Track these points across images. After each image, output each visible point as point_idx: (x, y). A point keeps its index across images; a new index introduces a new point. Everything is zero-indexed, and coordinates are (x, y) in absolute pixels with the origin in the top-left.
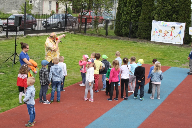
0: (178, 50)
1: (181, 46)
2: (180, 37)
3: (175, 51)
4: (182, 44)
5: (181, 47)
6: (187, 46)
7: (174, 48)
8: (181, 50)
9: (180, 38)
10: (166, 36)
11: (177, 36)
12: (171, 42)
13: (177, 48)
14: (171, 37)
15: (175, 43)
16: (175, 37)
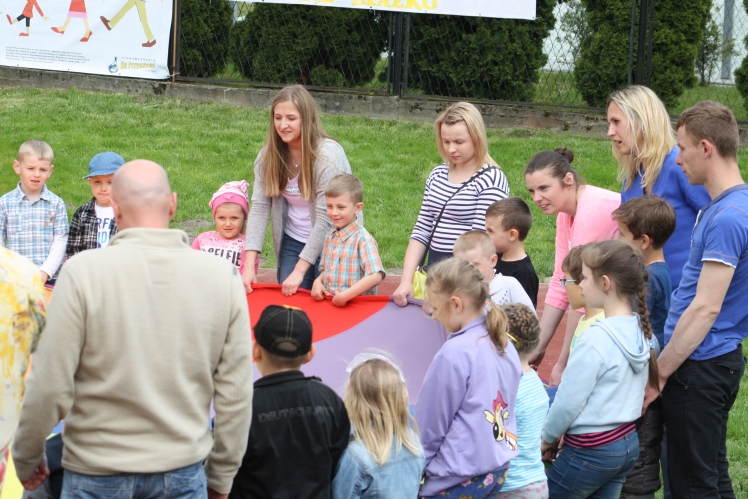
0: (132, 121)
1: (159, 88)
2: (143, 17)
3: (105, 130)
4: (164, 74)
5: (155, 103)
6: (201, 92)
7: (102, 110)
8: (157, 126)
9: (148, 32)
10: (35, 18)
11: (119, 16)
12: (81, 59)
13: (128, 111)
14: (77, 26)
15: (107, 72)
16: (105, 21)
